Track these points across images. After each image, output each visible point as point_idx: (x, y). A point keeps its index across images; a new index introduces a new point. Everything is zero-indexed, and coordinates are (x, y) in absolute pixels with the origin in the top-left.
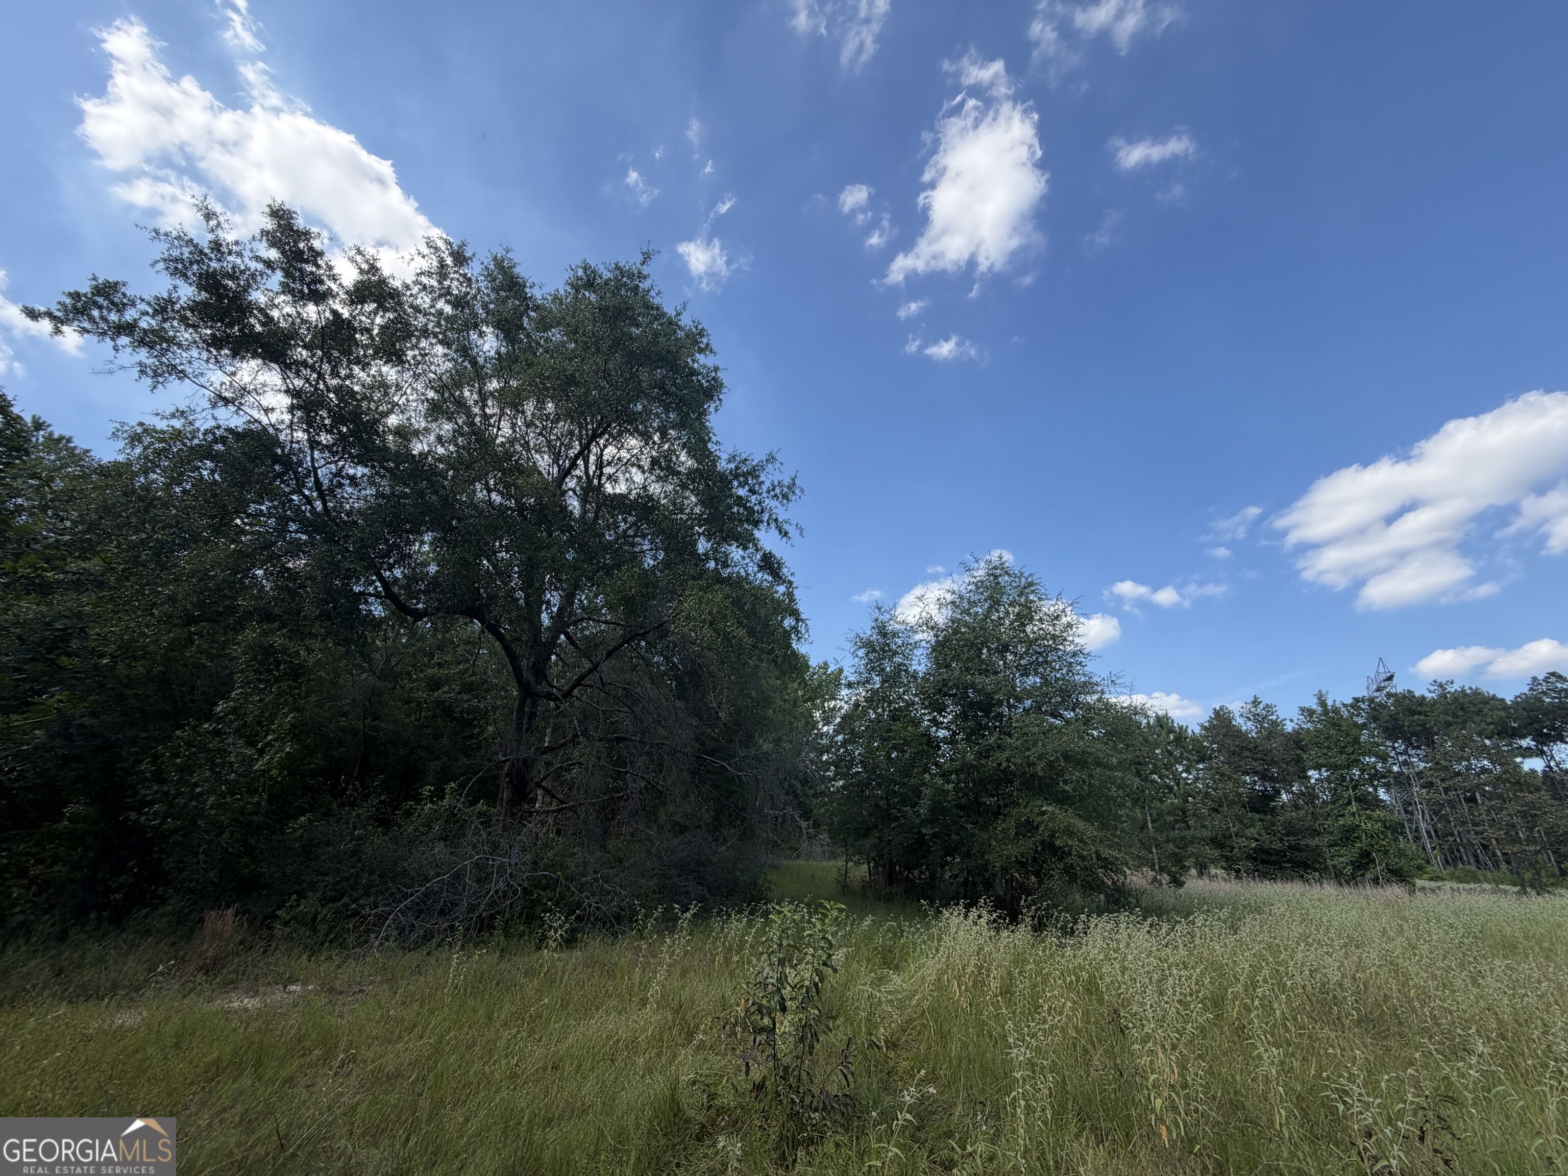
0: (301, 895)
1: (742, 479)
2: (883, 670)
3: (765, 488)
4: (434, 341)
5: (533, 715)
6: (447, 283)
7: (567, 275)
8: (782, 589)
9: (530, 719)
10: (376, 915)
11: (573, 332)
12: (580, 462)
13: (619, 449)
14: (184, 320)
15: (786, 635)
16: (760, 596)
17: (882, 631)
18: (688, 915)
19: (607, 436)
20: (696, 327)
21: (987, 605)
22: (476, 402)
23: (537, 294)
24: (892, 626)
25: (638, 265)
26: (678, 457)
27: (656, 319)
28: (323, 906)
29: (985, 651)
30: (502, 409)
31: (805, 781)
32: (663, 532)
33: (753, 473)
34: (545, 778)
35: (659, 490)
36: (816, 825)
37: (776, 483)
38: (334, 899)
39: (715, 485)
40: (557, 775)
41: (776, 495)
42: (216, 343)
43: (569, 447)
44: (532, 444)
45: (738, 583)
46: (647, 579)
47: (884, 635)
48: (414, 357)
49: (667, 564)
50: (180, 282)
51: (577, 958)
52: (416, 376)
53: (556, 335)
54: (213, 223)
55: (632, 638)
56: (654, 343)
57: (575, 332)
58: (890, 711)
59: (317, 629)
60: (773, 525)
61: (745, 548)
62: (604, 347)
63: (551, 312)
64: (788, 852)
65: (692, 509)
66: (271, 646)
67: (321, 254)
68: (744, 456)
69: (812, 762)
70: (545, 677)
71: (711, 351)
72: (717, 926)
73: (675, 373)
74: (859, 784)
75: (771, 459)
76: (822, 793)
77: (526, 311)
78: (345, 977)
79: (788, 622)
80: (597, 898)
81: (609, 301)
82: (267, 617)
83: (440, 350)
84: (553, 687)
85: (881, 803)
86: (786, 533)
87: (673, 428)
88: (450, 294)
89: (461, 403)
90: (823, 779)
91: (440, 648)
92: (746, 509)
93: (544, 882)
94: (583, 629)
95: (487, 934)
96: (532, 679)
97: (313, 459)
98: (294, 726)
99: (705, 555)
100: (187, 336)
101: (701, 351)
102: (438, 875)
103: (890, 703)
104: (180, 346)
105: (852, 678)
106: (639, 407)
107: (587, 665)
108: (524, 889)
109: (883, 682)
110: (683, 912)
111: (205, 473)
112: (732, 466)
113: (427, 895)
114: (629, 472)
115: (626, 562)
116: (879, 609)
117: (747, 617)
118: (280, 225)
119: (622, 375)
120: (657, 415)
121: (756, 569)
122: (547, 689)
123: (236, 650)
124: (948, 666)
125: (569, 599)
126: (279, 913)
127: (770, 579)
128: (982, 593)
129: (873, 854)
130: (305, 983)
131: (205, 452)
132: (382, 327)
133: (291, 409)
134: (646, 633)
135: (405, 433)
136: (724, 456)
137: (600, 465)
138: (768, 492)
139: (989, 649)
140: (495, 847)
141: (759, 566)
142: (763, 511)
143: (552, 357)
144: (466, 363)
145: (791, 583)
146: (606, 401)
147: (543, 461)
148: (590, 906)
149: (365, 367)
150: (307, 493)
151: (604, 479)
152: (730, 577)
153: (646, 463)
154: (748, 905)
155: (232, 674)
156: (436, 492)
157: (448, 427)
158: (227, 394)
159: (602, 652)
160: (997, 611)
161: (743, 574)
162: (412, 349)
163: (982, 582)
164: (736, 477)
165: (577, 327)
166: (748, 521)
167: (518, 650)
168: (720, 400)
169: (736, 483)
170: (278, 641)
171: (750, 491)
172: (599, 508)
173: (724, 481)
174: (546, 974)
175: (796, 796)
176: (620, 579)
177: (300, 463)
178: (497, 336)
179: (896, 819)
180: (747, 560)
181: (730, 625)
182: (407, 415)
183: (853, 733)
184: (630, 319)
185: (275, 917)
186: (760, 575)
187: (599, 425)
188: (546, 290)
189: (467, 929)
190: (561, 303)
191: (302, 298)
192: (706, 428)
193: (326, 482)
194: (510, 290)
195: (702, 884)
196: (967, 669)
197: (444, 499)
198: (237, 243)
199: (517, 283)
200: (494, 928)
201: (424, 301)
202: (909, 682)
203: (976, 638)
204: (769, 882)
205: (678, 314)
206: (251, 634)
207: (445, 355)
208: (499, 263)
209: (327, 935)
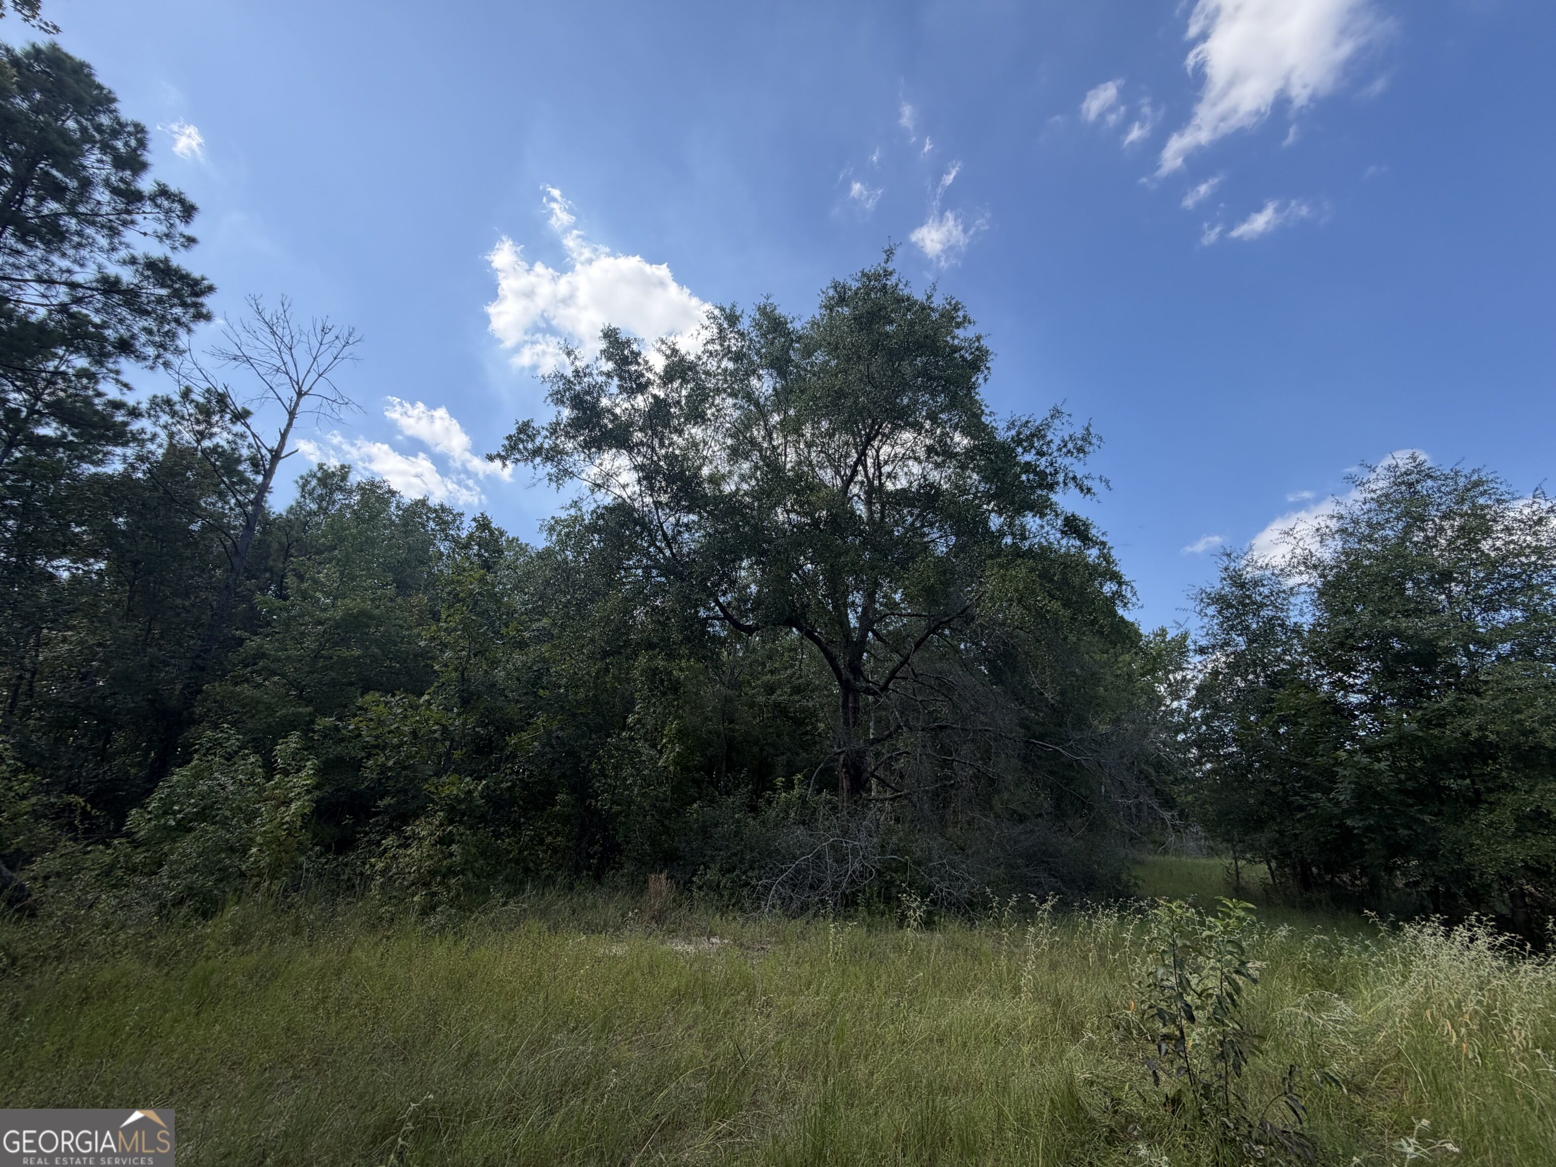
0: (707, 867)
1: (1025, 444)
2: (1248, 628)
3: (1054, 447)
4: (724, 396)
5: (856, 710)
6: (726, 344)
7: (821, 299)
8: (1093, 553)
9: (854, 713)
10: (762, 885)
11: (834, 349)
12: (860, 468)
13: (893, 447)
14: (567, 434)
15: (1110, 602)
16: (1071, 564)
17: (1237, 580)
18: (1047, 906)
19: (880, 437)
20: (950, 304)
21: (1401, 525)
22: (764, 439)
23: (797, 326)
24: (1250, 574)
25: (883, 264)
26: (952, 439)
27: (909, 310)
28: (723, 875)
29: (1409, 585)
30: (785, 437)
31: (1159, 765)
32: (951, 516)
33: (1038, 434)
34: (876, 769)
35: (938, 478)
36: (1182, 815)
37: (1067, 438)
38: (729, 871)
39: (997, 457)
40: (888, 766)
41: (1069, 451)
42: (587, 445)
43: (847, 455)
44: (815, 462)
45: (1043, 554)
46: (943, 566)
47: (1242, 586)
48: (713, 415)
49: (958, 550)
50: (561, 408)
51: (939, 941)
52: (716, 430)
53: (819, 357)
54: (572, 357)
55: (937, 627)
56: (911, 332)
57: (837, 348)
58: (1267, 676)
59: (684, 650)
60: (1071, 485)
61: (1042, 515)
62: (864, 353)
63: (812, 338)
64: (1151, 846)
65: (977, 488)
66: (657, 668)
67: (638, 354)
68: (1024, 419)
69: (1164, 743)
70: (861, 673)
71: (970, 322)
72: (1083, 921)
73: (936, 356)
74: (1234, 767)
75: (1056, 413)
76: (1185, 779)
77: (791, 345)
78: (749, 935)
79: (1109, 588)
80: (947, 884)
81: (863, 308)
82: (651, 646)
83: (730, 401)
84: (868, 682)
85: (1274, 789)
86: (1089, 490)
87: (942, 411)
88: (730, 352)
89: (753, 442)
90: (1185, 763)
91: (770, 658)
92: (1036, 473)
93: (894, 865)
94: (887, 625)
95: (852, 910)
96: (851, 677)
97: (659, 518)
98: (679, 731)
99: (999, 531)
100: (570, 445)
101: (958, 325)
102: (803, 854)
103: (1265, 667)
104: (567, 454)
105: (1203, 642)
106: (906, 401)
107: (896, 658)
108: (878, 870)
109: (1250, 642)
110: (1041, 904)
111: (595, 543)
112: (1013, 432)
113: (798, 871)
114: (907, 466)
115: (920, 552)
116: (1229, 555)
117: (1059, 589)
118: (610, 342)
119: (885, 375)
120: (924, 403)
121: (1059, 535)
122: (864, 684)
123: (636, 673)
124: (1349, 612)
125: (870, 597)
126: (694, 879)
127: (1078, 543)
128: (1390, 510)
129: (1275, 851)
130: (722, 937)
131: (593, 528)
132: (686, 397)
133: (639, 482)
134: (950, 620)
135: (716, 480)
136: (1001, 425)
137: (878, 466)
138: (1059, 450)
139: (1417, 583)
140: (845, 833)
141: (1063, 532)
142: (1056, 472)
143: (819, 378)
144: (752, 407)
145: (1103, 544)
146: (875, 403)
147: (827, 475)
148: (941, 891)
149: (680, 432)
150: (658, 544)
151: (884, 479)
152: (1030, 549)
153: (922, 454)
154: (1116, 901)
155: (632, 694)
156: (748, 523)
157: (746, 466)
158: (598, 482)
159: (911, 643)
160: (1424, 530)
161: (1045, 544)
162: (710, 408)
163: (1387, 496)
164: (1019, 442)
165: (837, 343)
166: (1041, 486)
167: (835, 651)
168: (988, 368)
169: (1020, 450)
170: (660, 663)
171: (1038, 453)
172: (883, 506)
173: (1006, 452)
174: (913, 951)
175: (1151, 783)
176: (917, 570)
177: (651, 522)
178: (771, 375)
179: (1301, 808)
180: (1047, 528)
181: (1041, 599)
182: (714, 464)
183: (1216, 706)
184: (884, 318)
185: (692, 882)
186: (1064, 542)
187: (872, 428)
188: (804, 320)
189: (835, 904)
190: (819, 327)
191: (633, 393)
192: (976, 401)
193: (669, 533)
194: (775, 331)
195: (1054, 876)
196: (1382, 612)
197: (755, 527)
198: (588, 366)
199: (780, 323)
200: (857, 904)
201: (712, 365)
202: (1290, 638)
203: (1391, 570)
204: (1136, 878)
205: (929, 298)
206: (642, 660)
207: (735, 405)
208: (763, 311)
209: (729, 900)
